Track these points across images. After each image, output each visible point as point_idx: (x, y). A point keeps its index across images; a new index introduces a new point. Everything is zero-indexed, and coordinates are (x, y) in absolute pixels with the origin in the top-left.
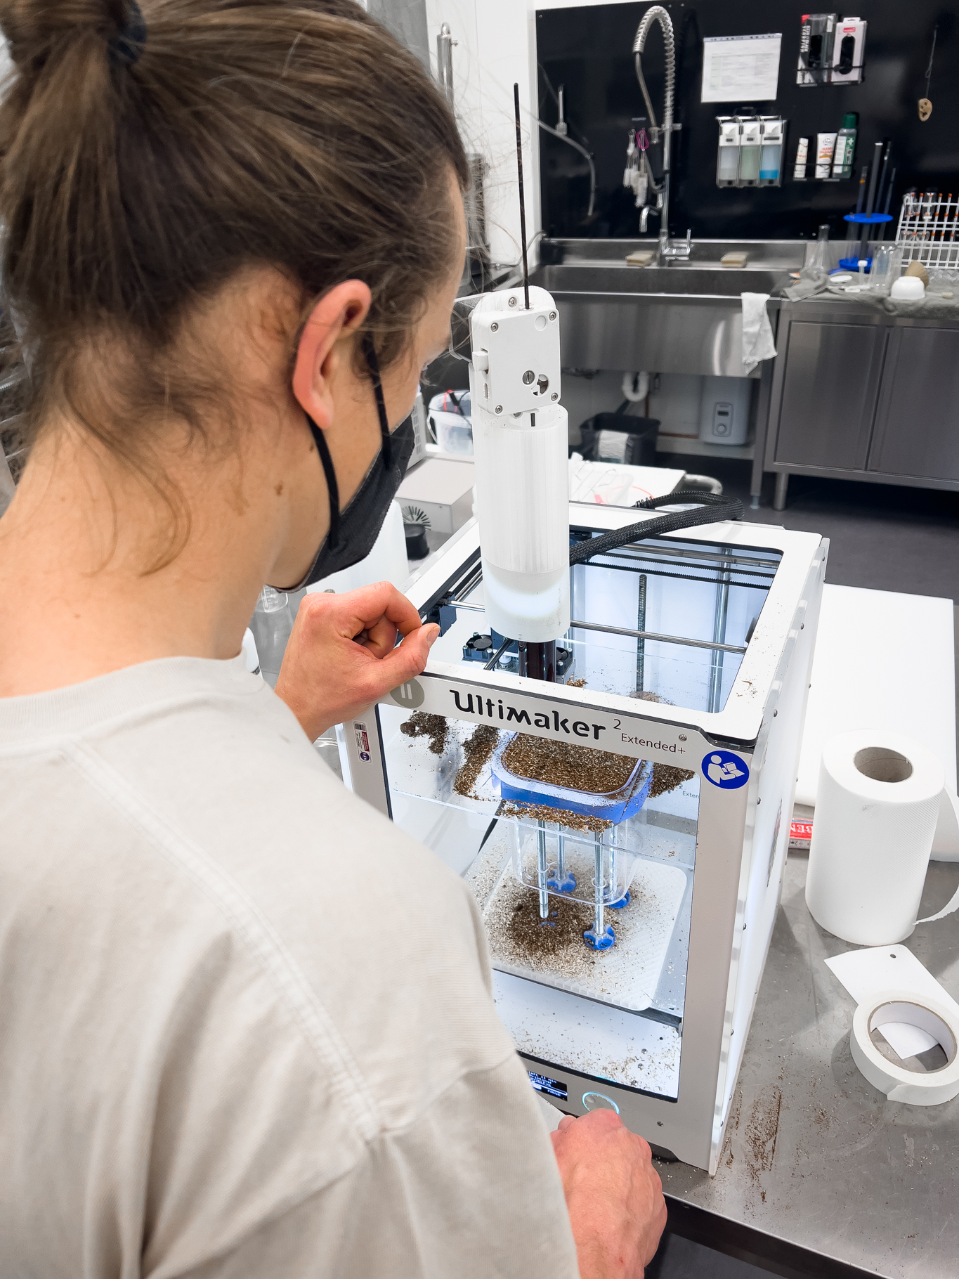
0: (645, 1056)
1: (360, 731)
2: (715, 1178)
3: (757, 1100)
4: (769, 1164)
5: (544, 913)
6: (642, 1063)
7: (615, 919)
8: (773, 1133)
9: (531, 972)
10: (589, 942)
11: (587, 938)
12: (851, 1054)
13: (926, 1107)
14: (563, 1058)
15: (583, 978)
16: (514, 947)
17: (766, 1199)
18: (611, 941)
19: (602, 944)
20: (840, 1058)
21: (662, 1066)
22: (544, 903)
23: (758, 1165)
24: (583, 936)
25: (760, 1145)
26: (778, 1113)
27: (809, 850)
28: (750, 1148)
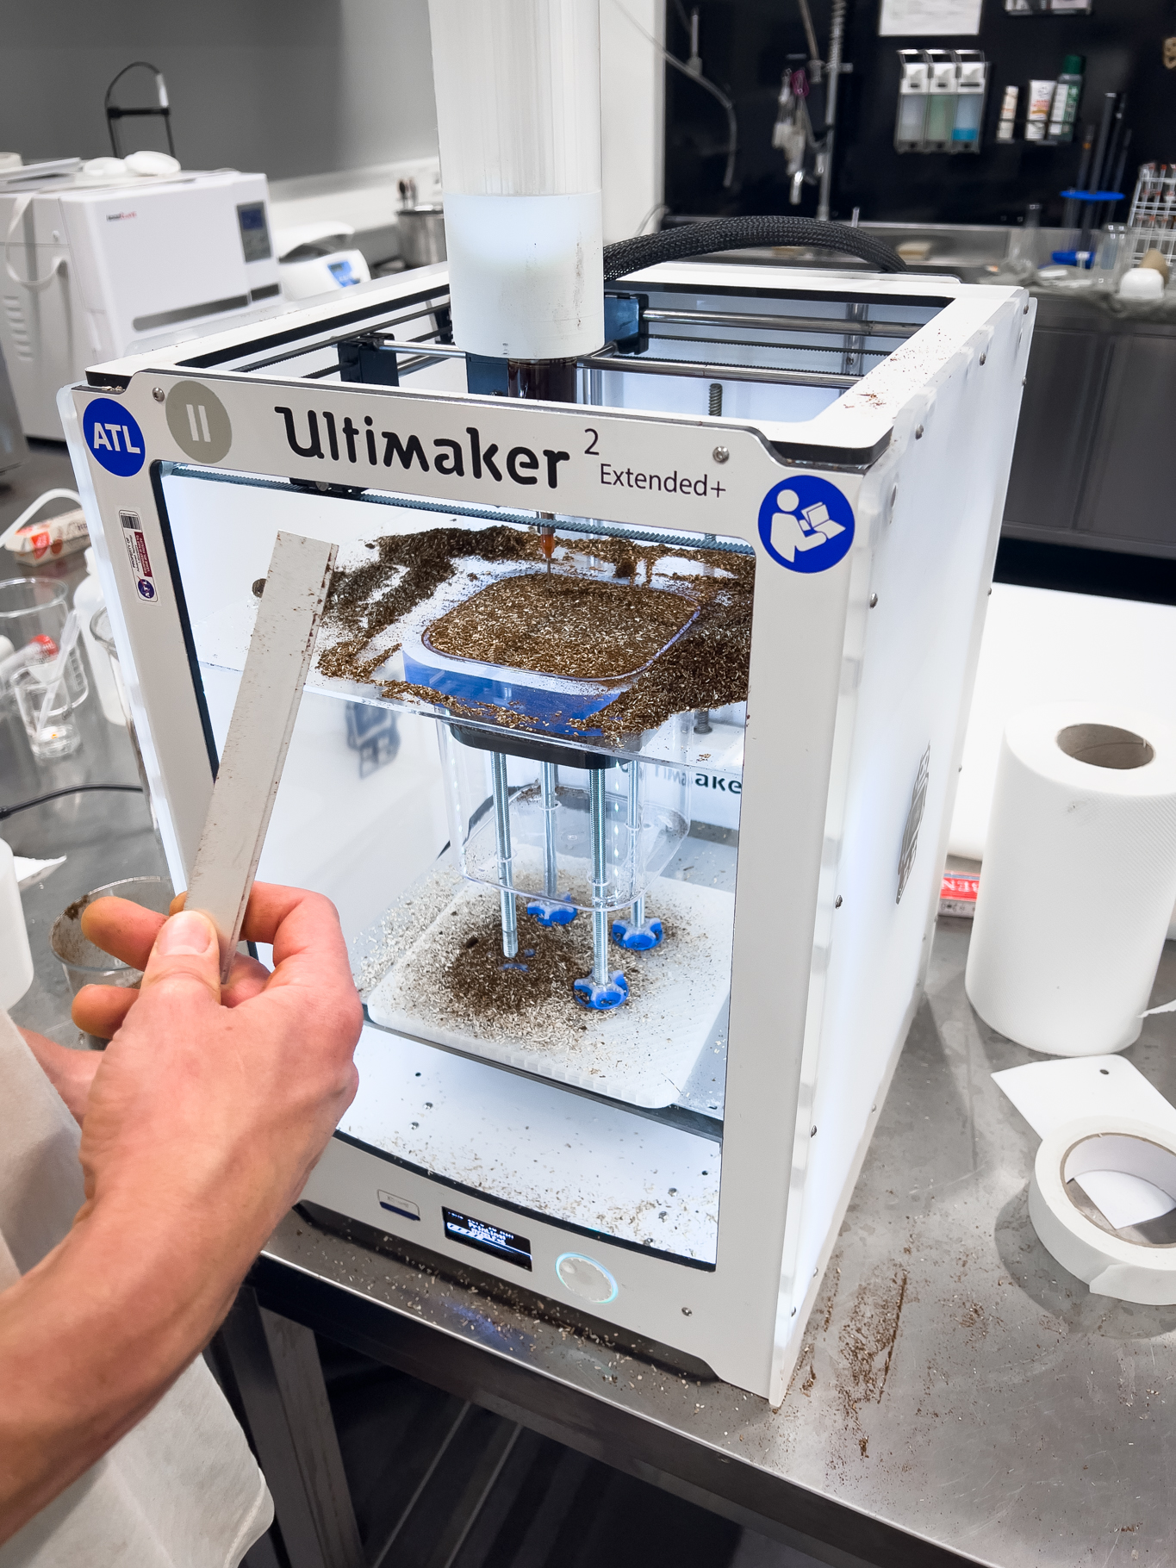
0: (672, 1200)
1: (131, 532)
2: (780, 1412)
3: (864, 1284)
4: (877, 1391)
5: (510, 949)
6: (667, 1210)
7: (633, 965)
8: (889, 1340)
9: (472, 1040)
10: (581, 997)
11: (580, 990)
12: (1028, 1217)
13: (1157, 1308)
14: (530, 1198)
15: (562, 1051)
16: (451, 1001)
17: (868, 1453)
18: (619, 996)
19: (604, 1000)
20: (1010, 1223)
21: (701, 1216)
22: (509, 927)
23: (858, 1391)
24: (573, 988)
25: (863, 1359)
26: (899, 1307)
27: (971, 919)
28: (845, 1363)
